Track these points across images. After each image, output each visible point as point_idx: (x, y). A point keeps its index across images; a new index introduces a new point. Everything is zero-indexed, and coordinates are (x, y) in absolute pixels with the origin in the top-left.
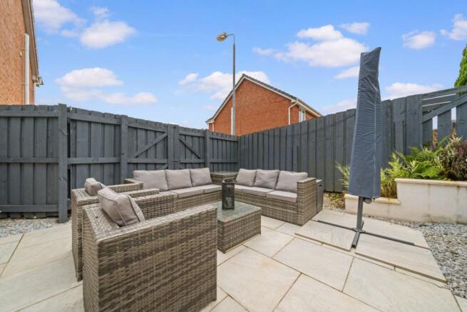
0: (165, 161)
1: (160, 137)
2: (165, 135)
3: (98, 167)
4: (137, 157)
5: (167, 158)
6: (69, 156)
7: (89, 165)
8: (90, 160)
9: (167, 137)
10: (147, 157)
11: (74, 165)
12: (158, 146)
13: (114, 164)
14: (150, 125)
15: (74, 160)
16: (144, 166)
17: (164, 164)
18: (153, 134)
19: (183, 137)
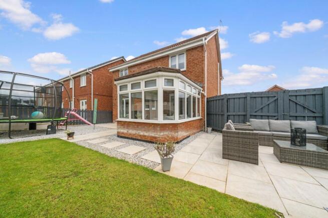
0: (276, 114)
1: (272, 100)
2: (276, 98)
3: (237, 117)
4: (256, 112)
5: (278, 112)
6: (227, 112)
7: (234, 115)
8: (234, 114)
9: (277, 99)
10: (262, 112)
11: (229, 115)
12: (270, 106)
13: (244, 115)
14: (264, 94)
15: (229, 114)
16: (260, 117)
17: (275, 116)
18: (266, 99)
19: (294, 98)
